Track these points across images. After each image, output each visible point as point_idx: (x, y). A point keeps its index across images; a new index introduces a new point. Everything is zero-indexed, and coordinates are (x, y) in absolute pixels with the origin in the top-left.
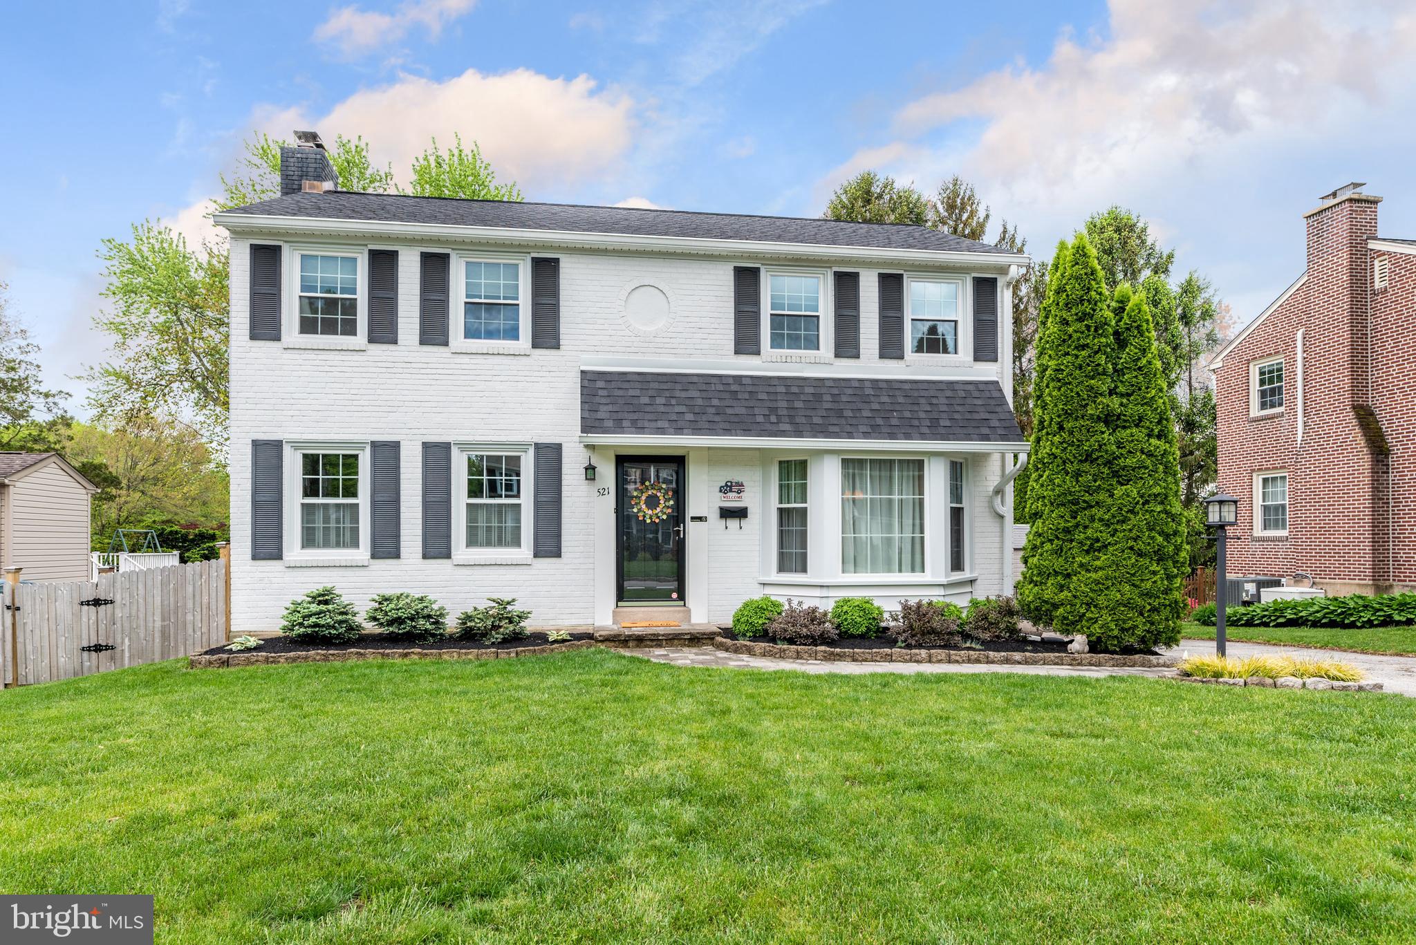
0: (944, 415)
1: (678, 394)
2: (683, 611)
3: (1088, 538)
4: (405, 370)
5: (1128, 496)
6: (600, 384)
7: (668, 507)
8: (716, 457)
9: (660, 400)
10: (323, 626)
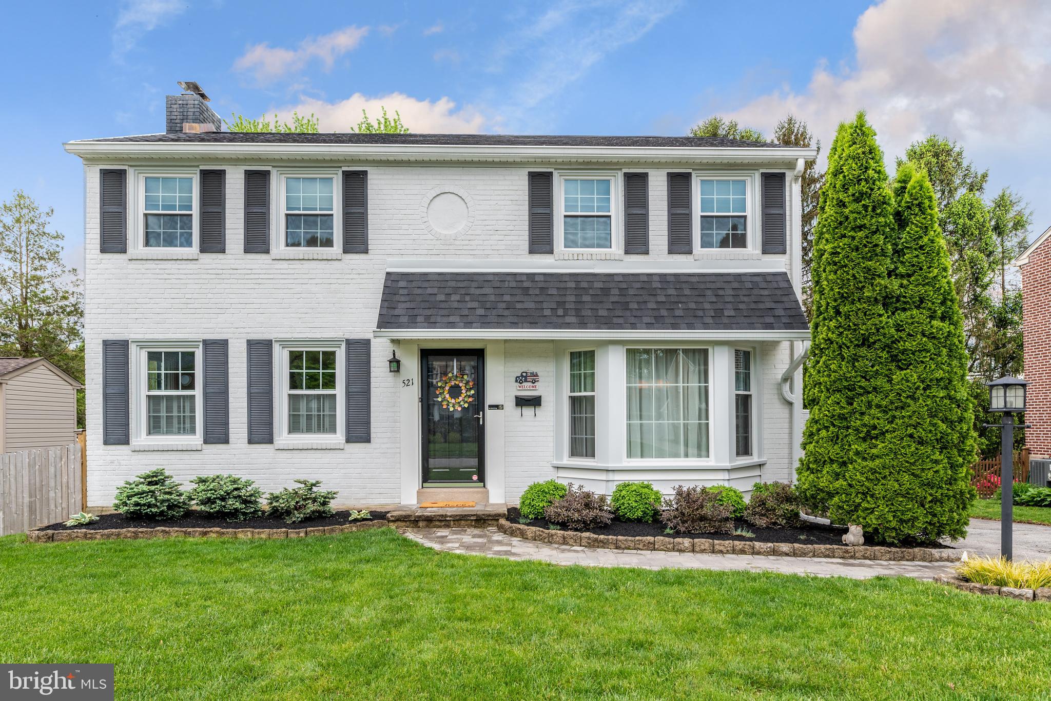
0: (729, 306)
1: (472, 291)
2: (482, 492)
3: (865, 425)
4: (232, 276)
5: (908, 381)
6: (402, 284)
7: (469, 396)
8: (511, 349)
9: (454, 298)
10: (144, 505)
